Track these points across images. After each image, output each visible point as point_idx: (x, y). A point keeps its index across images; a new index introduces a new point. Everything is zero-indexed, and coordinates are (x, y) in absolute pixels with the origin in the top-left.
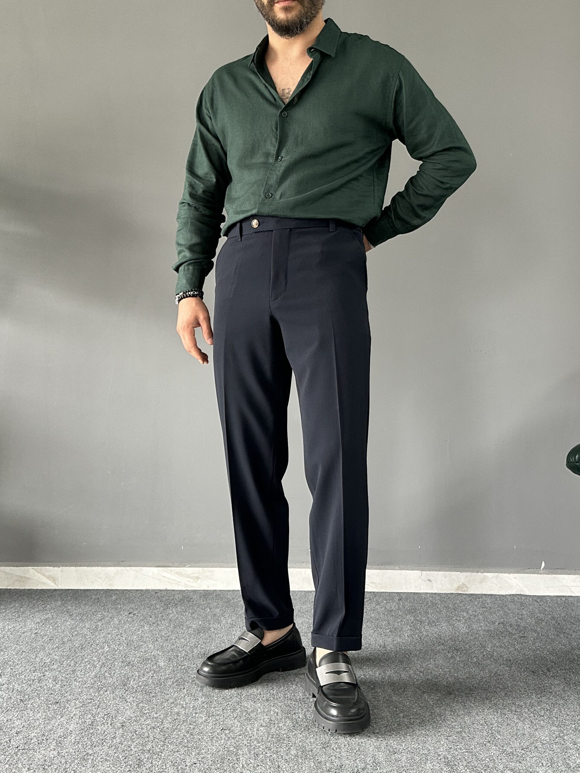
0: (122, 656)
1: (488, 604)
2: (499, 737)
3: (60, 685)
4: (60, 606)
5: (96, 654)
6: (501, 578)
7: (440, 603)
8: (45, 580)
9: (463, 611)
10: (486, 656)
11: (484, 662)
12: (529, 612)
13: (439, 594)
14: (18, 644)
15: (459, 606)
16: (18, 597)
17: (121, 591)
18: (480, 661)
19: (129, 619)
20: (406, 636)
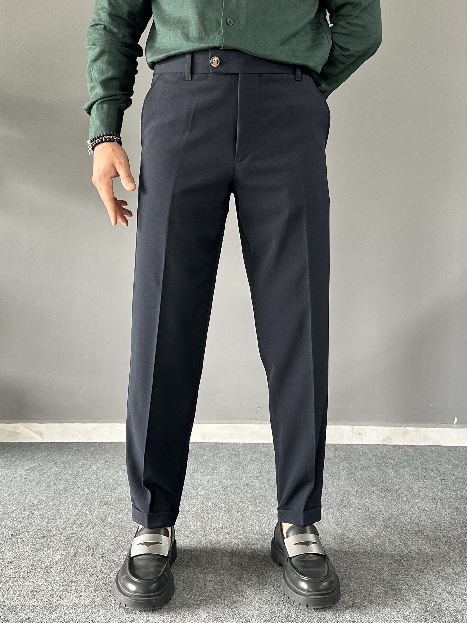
0: (100, 497)
1: (410, 453)
2: (434, 564)
3: (47, 521)
4: (46, 456)
5: (78, 495)
6: (421, 432)
7: (369, 452)
8: (33, 435)
9: (390, 459)
10: (414, 495)
11: (413, 501)
12: (446, 459)
13: (368, 445)
14: (9, 488)
15: (385, 455)
16: (10, 449)
17: (98, 444)
18: (409, 500)
19: (106, 467)
20: (344, 480)
